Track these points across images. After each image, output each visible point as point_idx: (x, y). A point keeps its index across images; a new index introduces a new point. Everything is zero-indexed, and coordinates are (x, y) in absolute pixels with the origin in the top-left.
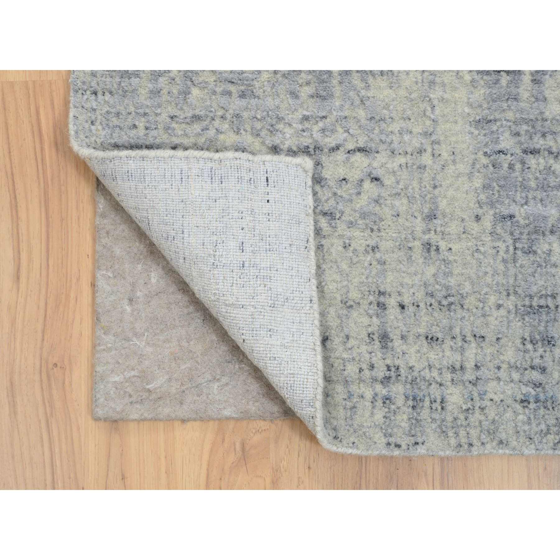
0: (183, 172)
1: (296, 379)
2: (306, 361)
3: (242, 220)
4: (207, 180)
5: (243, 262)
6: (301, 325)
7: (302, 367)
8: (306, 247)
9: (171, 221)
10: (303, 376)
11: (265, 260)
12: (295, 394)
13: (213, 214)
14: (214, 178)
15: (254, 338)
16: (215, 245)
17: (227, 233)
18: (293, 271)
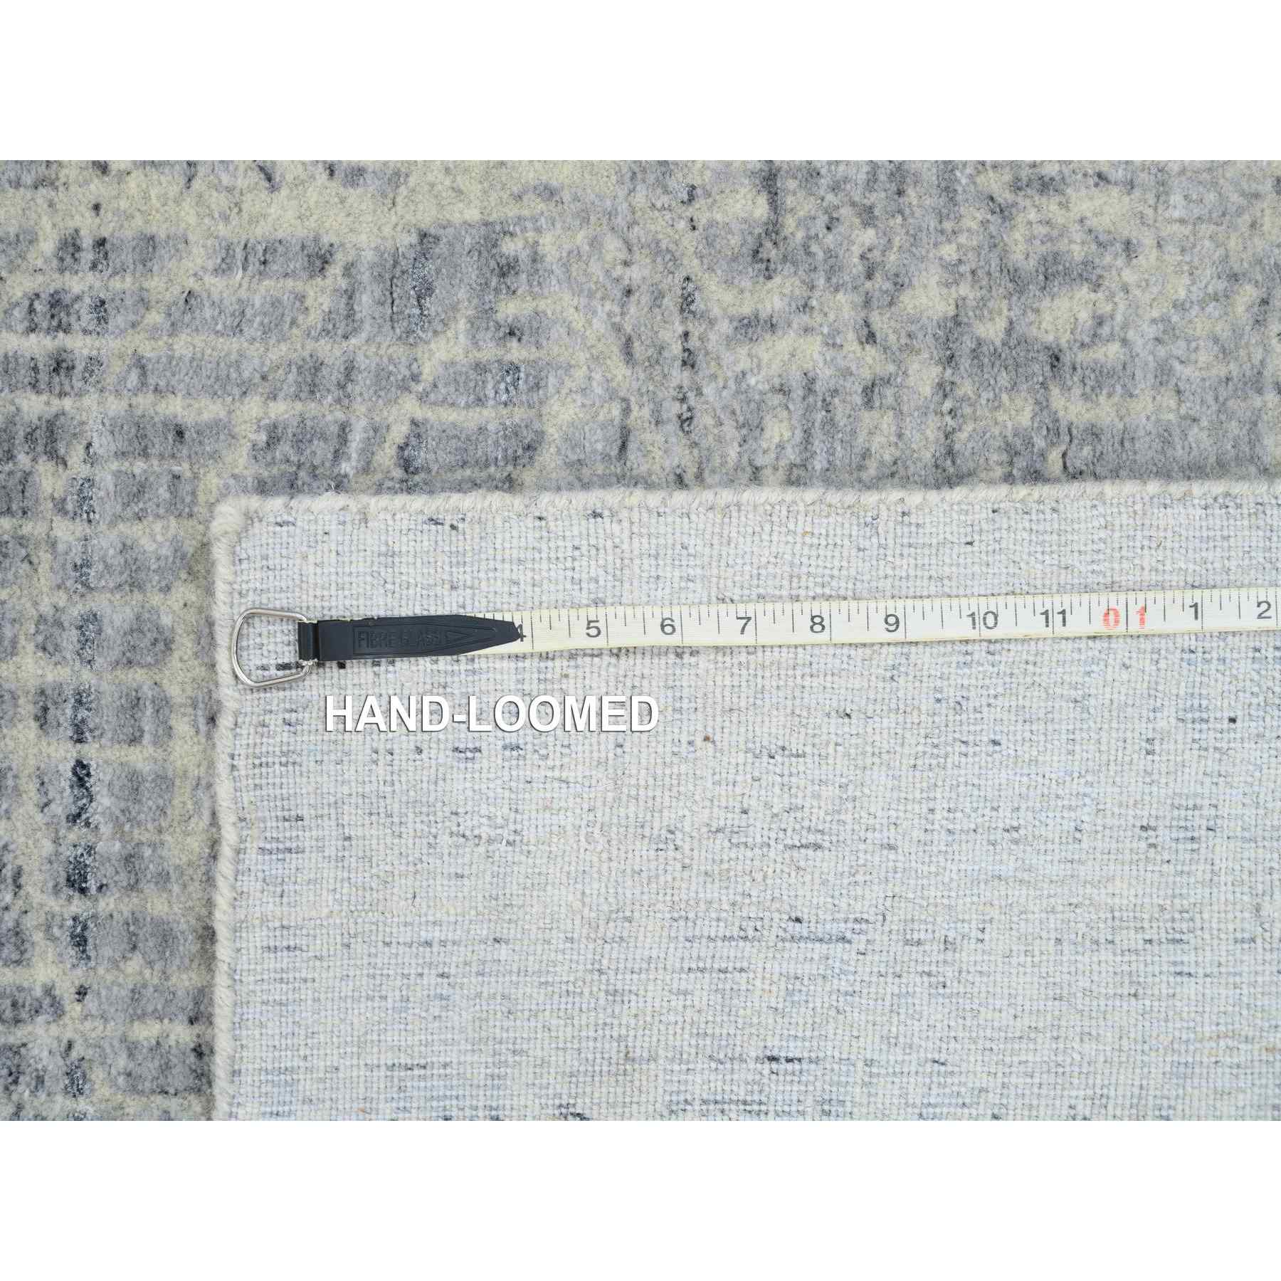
0: (272, 944)
1: (804, 569)
2: (756, 538)
3: (396, 751)
4: (293, 866)
5: (505, 748)
6: (662, 552)
7: (774, 549)
8: (453, 527)
9: (398, 983)
10: (798, 546)
11: (498, 677)
12: (844, 572)
13: (382, 847)
14: (288, 845)
15: (700, 706)
16: (462, 840)
17: (432, 799)
18: (522, 578)
